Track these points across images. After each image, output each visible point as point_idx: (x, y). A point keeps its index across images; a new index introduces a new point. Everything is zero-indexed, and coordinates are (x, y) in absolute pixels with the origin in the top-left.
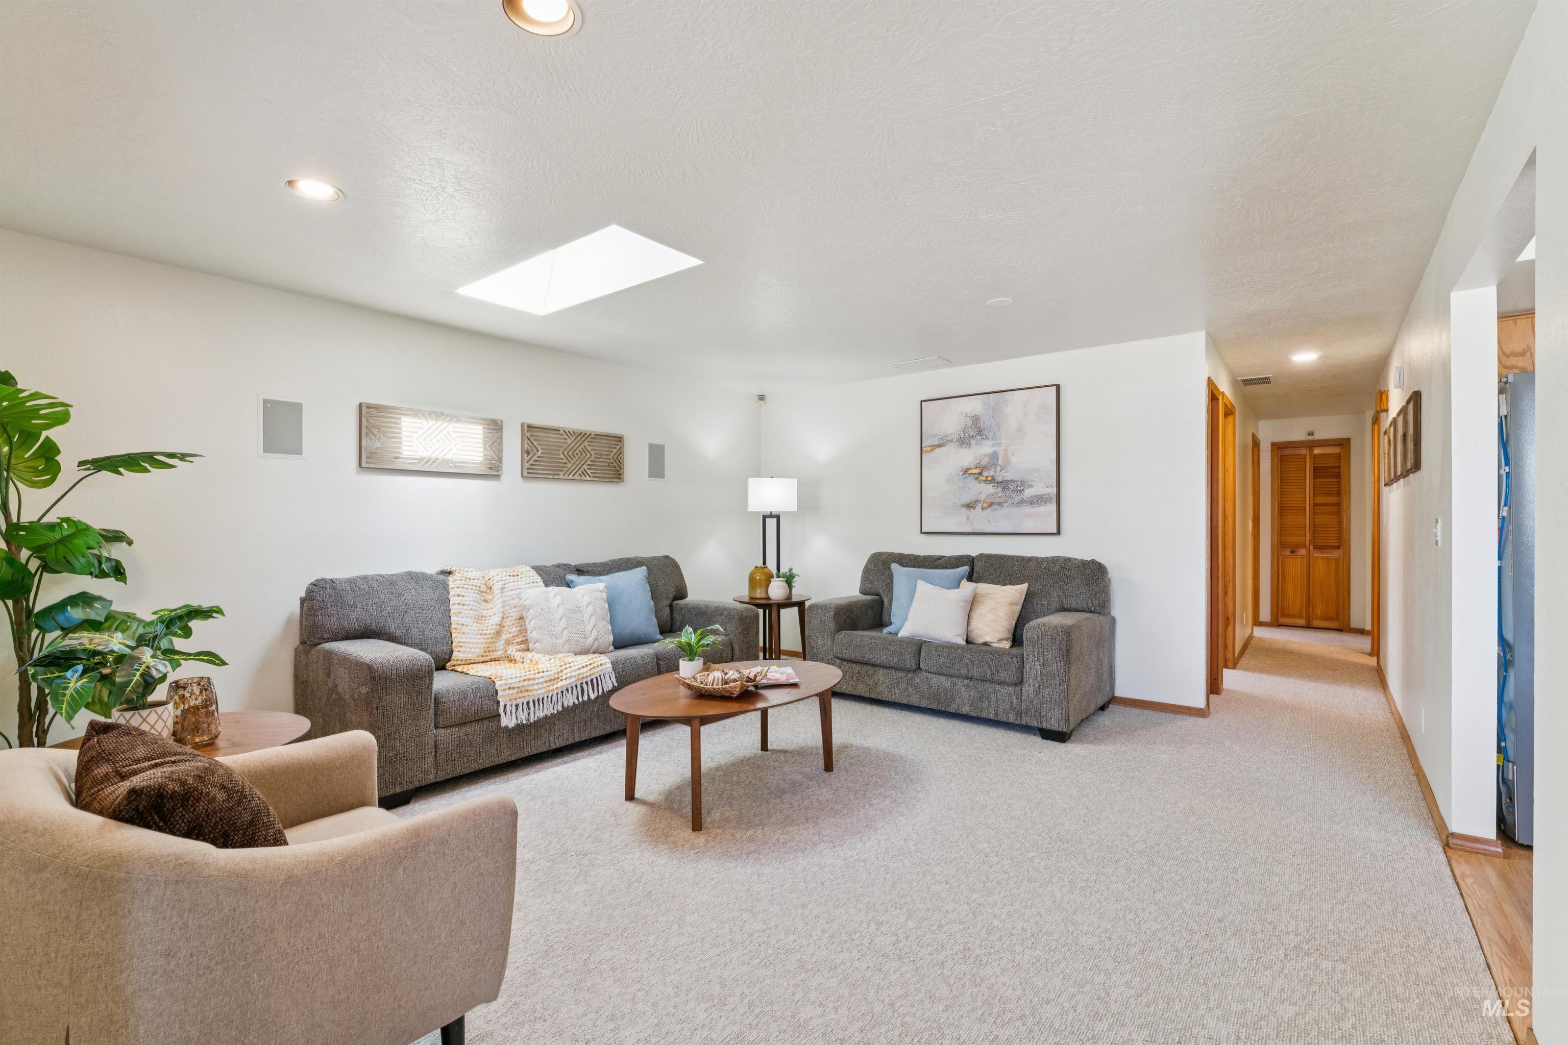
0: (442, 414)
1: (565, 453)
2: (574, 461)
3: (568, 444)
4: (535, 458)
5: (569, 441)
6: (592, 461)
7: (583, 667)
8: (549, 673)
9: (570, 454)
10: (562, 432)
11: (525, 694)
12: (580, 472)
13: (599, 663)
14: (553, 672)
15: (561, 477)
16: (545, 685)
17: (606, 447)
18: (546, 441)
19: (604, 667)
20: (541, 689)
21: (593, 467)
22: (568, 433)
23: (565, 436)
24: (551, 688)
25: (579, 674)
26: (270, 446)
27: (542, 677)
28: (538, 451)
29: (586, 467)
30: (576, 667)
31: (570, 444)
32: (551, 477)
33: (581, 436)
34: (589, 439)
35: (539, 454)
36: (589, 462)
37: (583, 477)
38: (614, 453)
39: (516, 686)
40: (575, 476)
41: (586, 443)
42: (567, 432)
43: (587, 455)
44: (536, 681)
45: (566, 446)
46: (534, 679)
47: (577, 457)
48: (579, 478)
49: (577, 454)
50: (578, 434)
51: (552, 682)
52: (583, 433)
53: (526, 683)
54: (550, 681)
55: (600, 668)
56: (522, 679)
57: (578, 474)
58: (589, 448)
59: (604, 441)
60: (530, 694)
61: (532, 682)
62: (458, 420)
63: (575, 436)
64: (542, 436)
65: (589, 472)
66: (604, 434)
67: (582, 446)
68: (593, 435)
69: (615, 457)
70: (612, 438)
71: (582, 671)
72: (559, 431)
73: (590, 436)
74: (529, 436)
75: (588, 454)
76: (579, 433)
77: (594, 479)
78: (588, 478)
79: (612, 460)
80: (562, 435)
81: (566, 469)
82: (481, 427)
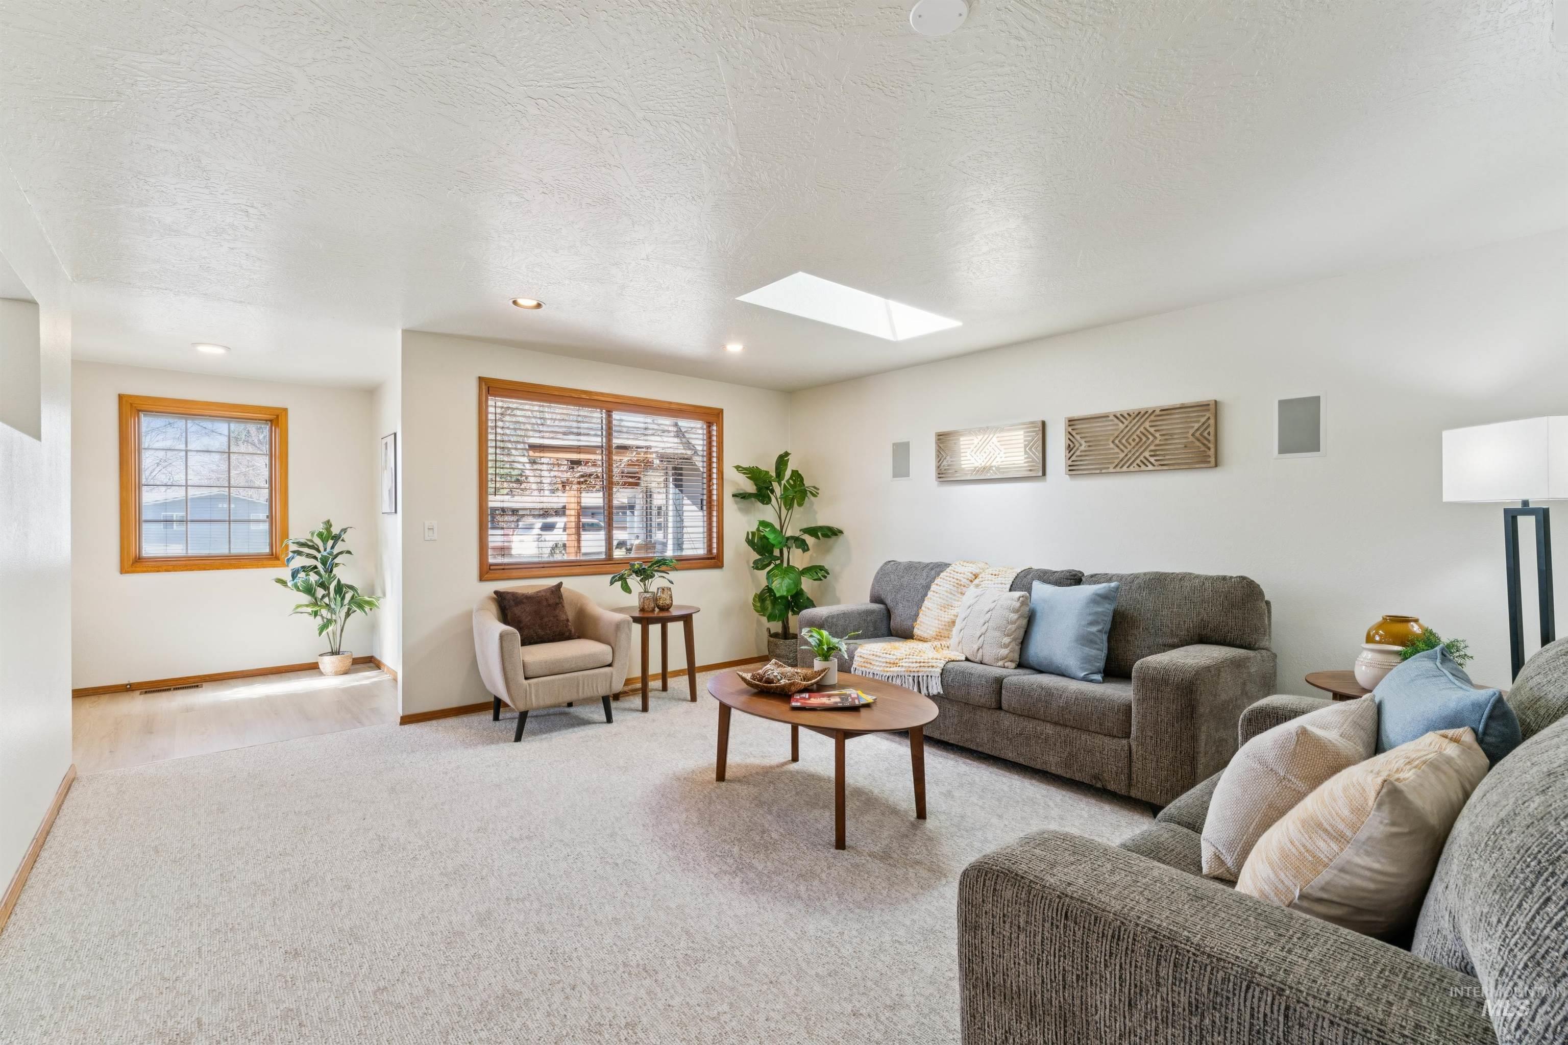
0: (988, 428)
1: (1117, 442)
2: (1129, 449)
3: (1120, 430)
4: (1078, 453)
5: (1122, 426)
6: (1157, 445)
7: (916, 662)
8: (891, 656)
9: (1124, 441)
10: (1112, 417)
11: (868, 665)
12: (1138, 461)
13: (930, 664)
14: (895, 657)
15: (1111, 470)
16: (884, 665)
17: (1181, 423)
18: (1091, 432)
19: (934, 669)
20: (878, 666)
21: (1158, 453)
22: (1120, 417)
23: (1116, 421)
24: (888, 669)
25: (909, 667)
26: (896, 475)
27: (886, 658)
28: (1081, 445)
29: (1147, 454)
30: (911, 660)
31: (1122, 431)
32: (1098, 471)
33: (1140, 416)
34: (1152, 418)
35: (1082, 448)
36: (1152, 447)
37: (1143, 468)
38: (1196, 428)
39: (865, 656)
40: (1132, 467)
41: (1147, 424)
42: (1118, 415)
43: (1148, 439)
44: (880, 659)
45: (1116, 433)
46: (880, 657)
47: (1133, 444)
48: (1137, 468)
49: (1134, 440)
50: (1133, 416)
51: (891, 665)
52: (1143, 413)
53: (872, 657)
54: (890, 663)
55: (930, 669)
56: (872, 653)
57: (1135, 464)
58: (1152, 430)
59: (1177, 416)
60: (871, 667)
61: (877, 659)
62: (1002, 430)
63: (1130, 419)
64: (1086, 428)
65: (1152, 460)
66: (1178, 406)
67: (1142, 429)
68: (1158, 412)
69: (1197, 434)
70: (1191, 409)
71: (910, 665)
72: (1108, 416)
73: (1155, 414)
74: (1070, 430)
75: (1150, 437)
76: (1136, 414)
77: (1161, 468)
78: (1150, 467)
79: (1191, 439)
80: (1112, 420)
81: (1118, 460)
82: (1022, 432)
